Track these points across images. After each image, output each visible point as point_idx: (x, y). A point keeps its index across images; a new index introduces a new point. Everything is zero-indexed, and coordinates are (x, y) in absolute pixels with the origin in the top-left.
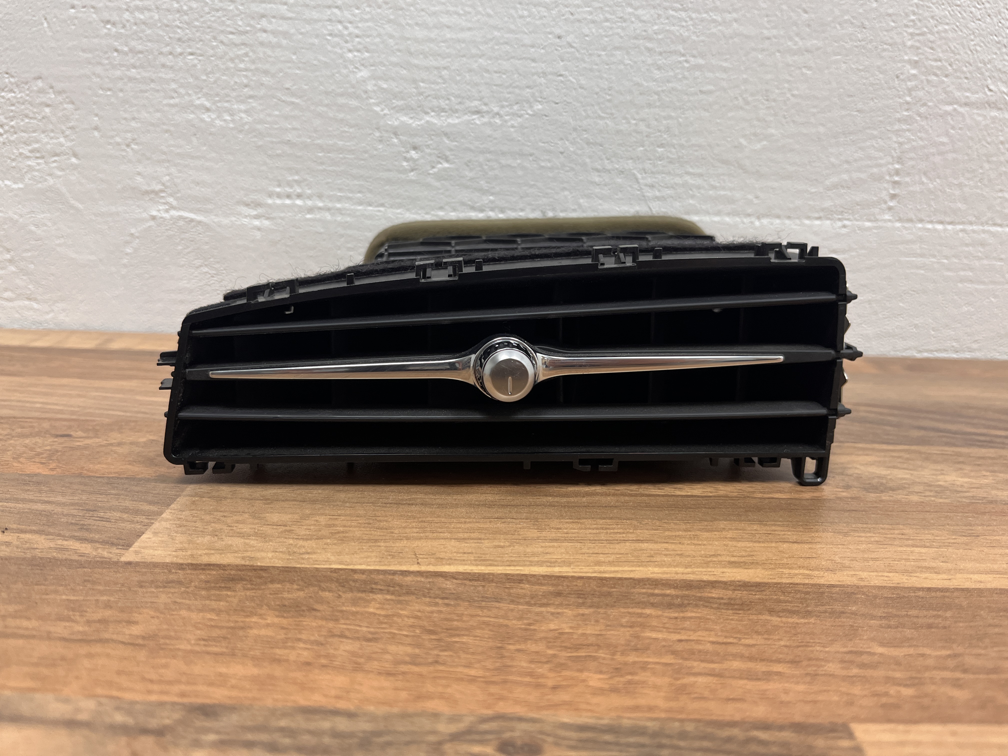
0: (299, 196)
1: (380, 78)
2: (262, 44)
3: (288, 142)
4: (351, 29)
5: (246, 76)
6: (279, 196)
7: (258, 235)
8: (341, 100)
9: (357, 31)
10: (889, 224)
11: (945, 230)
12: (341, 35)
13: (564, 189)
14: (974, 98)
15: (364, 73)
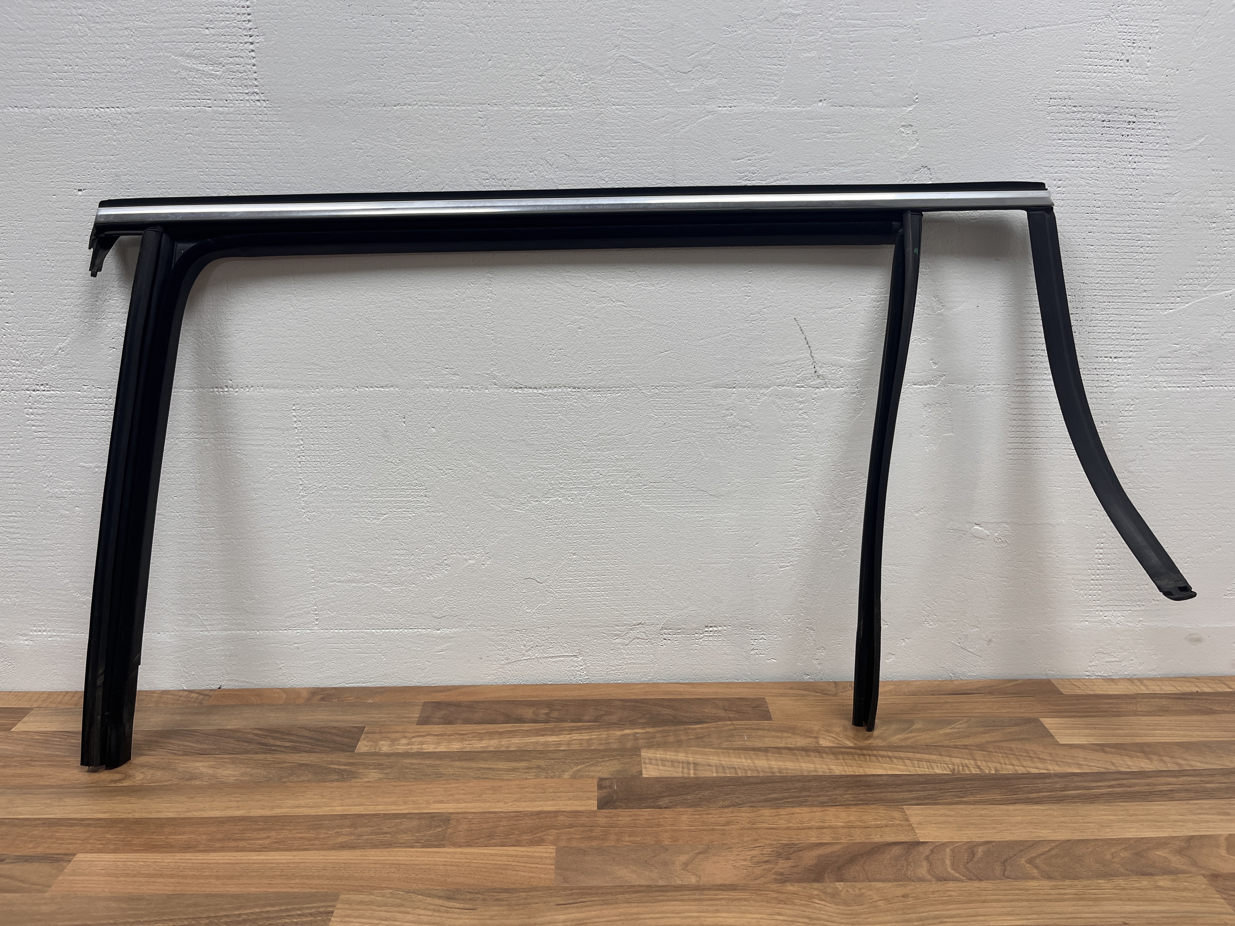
0: (44, 631)
1: (74, 582)
2: (20, 571)
3: (36, 609)
4: (58, 564)
5: (14, 584)
6: (35, 631)
7: (28, 648)
8: (58, 592)
9: (61, 565)
10: (318, 631)
11: (344, 632)
12: (54, 567)
13: (166, 623)
14: (342, 579)
15: (67, 581)
